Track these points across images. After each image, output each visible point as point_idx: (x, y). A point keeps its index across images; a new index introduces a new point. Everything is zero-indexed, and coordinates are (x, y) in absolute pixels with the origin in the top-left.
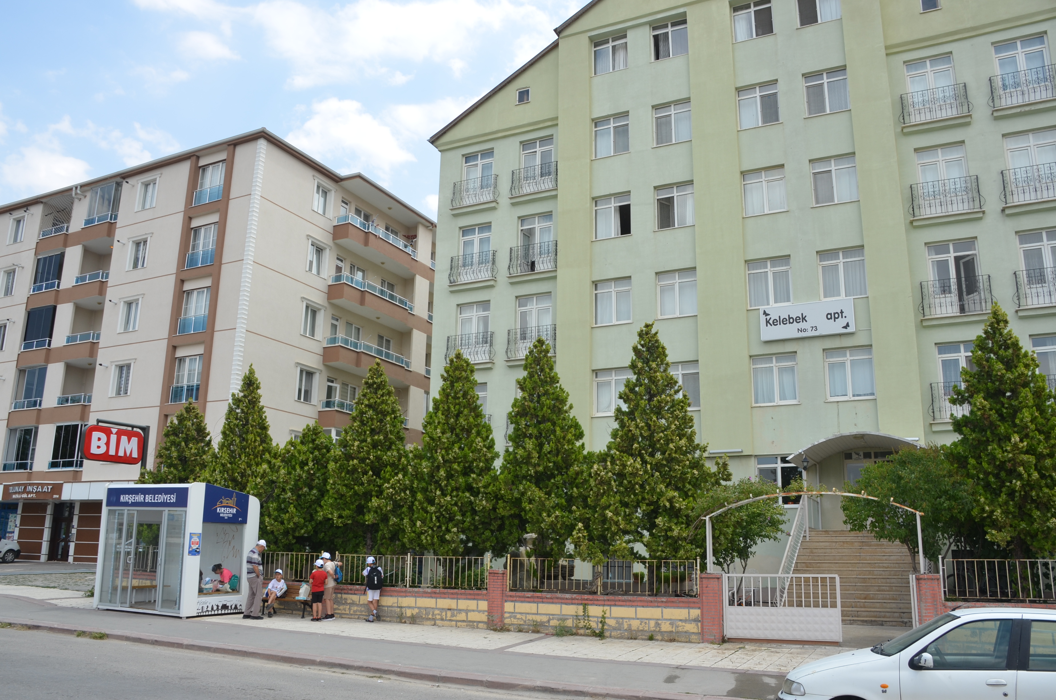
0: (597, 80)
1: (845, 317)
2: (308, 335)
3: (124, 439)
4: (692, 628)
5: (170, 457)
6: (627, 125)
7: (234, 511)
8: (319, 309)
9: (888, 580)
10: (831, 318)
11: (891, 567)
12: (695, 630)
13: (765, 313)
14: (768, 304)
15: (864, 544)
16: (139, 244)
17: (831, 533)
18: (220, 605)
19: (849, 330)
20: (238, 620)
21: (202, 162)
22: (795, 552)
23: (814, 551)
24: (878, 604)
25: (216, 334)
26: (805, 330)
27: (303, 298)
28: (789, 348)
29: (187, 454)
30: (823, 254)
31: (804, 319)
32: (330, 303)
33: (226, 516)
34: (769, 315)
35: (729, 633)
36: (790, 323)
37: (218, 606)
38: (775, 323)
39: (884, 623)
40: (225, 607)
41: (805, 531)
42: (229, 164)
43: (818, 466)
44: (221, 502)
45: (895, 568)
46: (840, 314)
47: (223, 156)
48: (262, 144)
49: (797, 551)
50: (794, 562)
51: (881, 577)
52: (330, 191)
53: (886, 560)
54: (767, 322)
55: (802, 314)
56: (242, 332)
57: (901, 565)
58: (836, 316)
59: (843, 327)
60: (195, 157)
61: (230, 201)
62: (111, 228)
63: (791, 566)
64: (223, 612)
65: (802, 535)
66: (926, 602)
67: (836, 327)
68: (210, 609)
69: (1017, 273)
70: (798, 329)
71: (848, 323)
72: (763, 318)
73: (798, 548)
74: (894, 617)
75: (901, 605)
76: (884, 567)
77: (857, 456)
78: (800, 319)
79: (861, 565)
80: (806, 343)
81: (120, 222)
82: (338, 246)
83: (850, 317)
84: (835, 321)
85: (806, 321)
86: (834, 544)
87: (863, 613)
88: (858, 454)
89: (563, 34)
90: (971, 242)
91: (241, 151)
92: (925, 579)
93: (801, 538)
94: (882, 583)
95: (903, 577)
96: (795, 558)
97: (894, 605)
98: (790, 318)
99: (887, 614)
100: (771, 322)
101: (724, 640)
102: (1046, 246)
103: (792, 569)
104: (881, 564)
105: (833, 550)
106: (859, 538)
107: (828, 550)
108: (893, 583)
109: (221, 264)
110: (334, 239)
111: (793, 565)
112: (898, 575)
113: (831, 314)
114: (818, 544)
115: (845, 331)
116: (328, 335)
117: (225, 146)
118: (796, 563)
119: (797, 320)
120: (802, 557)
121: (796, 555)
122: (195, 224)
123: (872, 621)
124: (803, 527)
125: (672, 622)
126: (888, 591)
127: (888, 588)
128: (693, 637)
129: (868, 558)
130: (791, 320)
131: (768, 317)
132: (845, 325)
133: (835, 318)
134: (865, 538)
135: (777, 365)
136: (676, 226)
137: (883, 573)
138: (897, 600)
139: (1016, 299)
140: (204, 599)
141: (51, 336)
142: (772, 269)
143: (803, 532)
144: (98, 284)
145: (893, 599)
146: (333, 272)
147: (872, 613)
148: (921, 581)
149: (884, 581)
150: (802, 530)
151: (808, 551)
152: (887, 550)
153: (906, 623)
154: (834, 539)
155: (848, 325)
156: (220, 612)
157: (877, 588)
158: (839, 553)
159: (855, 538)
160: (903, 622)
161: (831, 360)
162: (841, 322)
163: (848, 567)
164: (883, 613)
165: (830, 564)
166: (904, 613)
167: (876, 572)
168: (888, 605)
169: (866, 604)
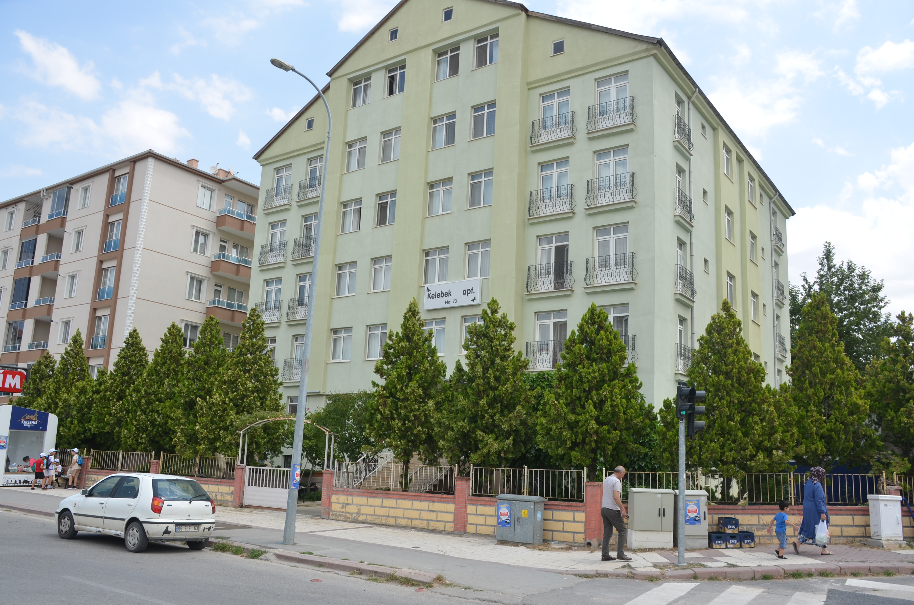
0: (353, 112)
1: (474, 292)
2: (193, 299)
3: (9, 377)
4: (229, 498)
5: (29, 388)
6: (365, 147)
7: (36, 423)
8: (204, 280)
10: (465, 293)
12: (230, 500)
14: (434, 282)
16: (79, 233)
18: (22, 480)
19: (476, 302)
20: (28, 490)
21: (117, 174)
25: (118, 300)
26: (450, 302)
27: (188, 273)
28: (441, 315)
29: (40, 387)
30: (469, 246)
31: (450, 294)
32: (213, 274)
33: (29, 426)
34: (430, 290)
35: (246, 502)
36: (442, 297)
37: (20, 481)
38: (433, 296)
40: (26, 481)
42: (132, 174)
44: (25, 417)
46: (471, 291)
47: (127, 170)
48: (151, 161)
52: (214, 190)
54: (429, 296)
55: (449, 291)
56: (133, 300)
58: (469, 292)
60: (111, 171)
61: (131, 204)
62: (63, 221)
64: (25, 484)
67: (467, 300)
68: (13, 482)
69: (589, 259)
70: (446, 301)
71: (475, 297)
72: (426, 293)
80: (451, 312)
81: (69, 217)
82: (221, 231)
83: (477, 294)
84: (467, 295)
85: (451, 296)
89: (336, 75)
90: (565, 235)
91: (139, 166)
98: (442, 293)
100: (431, 296)
101: (242, 506)
102: (612, 238)
109: (123, 250)
110: (217, 226)
113: (465, 291)
115: (473, 303)
116: (211, 298)
117: (128, 162)
119: (446, 295)
122: (111, 220)
125: (222, 494)
128: (230, 504)
130: (442, 295)
131: (429, 292)
132: (473, 299)
133: (467, 293)
135: (436, 327)
136: (387, 223)
139: (586, 279)
140: (9, 476)
141: (27, 299)
142: (439, 256)
144: (54, 262)
146: (217, 251)
155: (475, 299)
156: (22, 484)
161: (466, 324)
162: (471, 296)
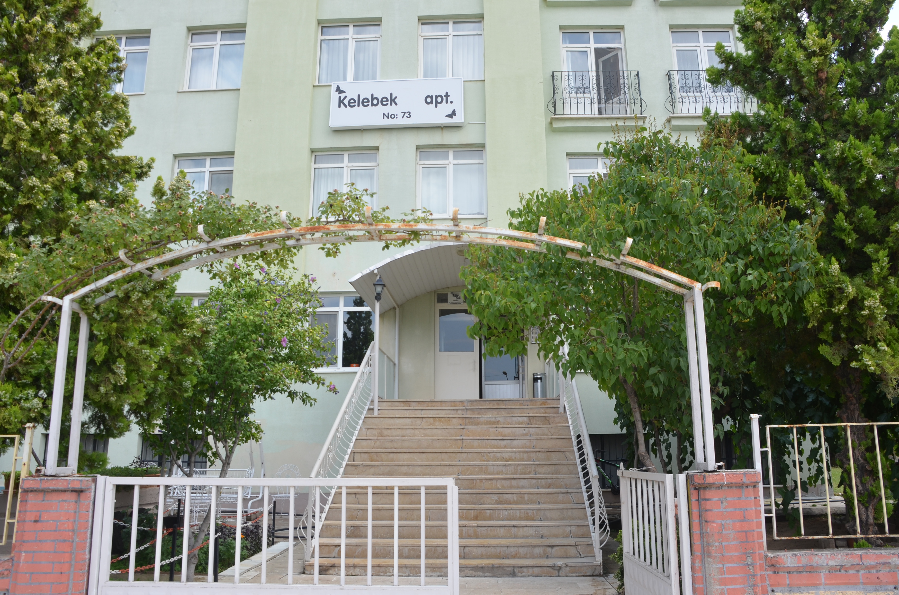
1: (451, 102)
9: (514, 483)
10: (431, 102)
11: (515, 459)
13: (339, 90)
14: (345, 79)
15: (467, 421)
17: (413, 404)
19: (455, 120)
22: (352, 434)
23: (386, 432)
24: (502, 530)
26: (393, 116)
28: (369, 140)
30: (424, 24)
31: (393, 101)
34: (344, 92)
36: (373, 105)
38: (352, 103)
39: (516, 570)
41: (372, 401)
43: (397, 310)
45: (523, 460)
46: (445, 98)
49: (356, 433)
50: (349, 451)
51: (501, 476)
53: (505, 447)
54: (341, 102)
55: (391, 94)
57: (532, 455)
58: (439, 99)
59: (447, 116)
63: (343, 459)
65: (367, 408)
66: (723, 559)
69: (671, 73)
70: (384, 114)
71: (454, 111)
72: (335, 96)
73: (359, 427)
74: (533, 557)
75: (545, 531)
76: (503, 459)
77: (455, 298)
78: (387, 100)
79: (464, 455)
80: (394, 136)
83: (458, 105)
84: (436, 106)
85: (396, 104)
86: (419, 421)
87: (475, 550)
88: (456, 296)
90: (616, 31)
92: (720, 487)
93: (365, 412)
94: (503, 487)
95: (538, 476)
96: (352, 445)
97: (531, 531)
98: (373, 98)
99: (522, 551)
100: (346, 102)
102: (702, 47)
103: (344, 463)
104: (498, 455)
105: (417, 432)
106: (460, 412)
107: (408, 432)
108: (523, 487)
111: (347, 457)
112: (529, 473)
113: (431, 97)
114: (391, 421)
115: (449, 121)
118: (353, 453)
119: (383, 102)
120: (364, 443)
121: (354, 438)
123: (493, 567)
124: (369, 395)
126: (516, 503)
127: (515, 497)
129: (476, 443)
130: (375, 102)
131: (342, 96)
132: (450, 113)
133: (437, 103)
134: (469, 412)
135: (350, 165)
137: (504, 469)
138: (533, 519)
139: (668, 105)
142: (355, 36)
143: (368, 403)
145: (528, 519)
147: (493, 549)
148: (708, 494)
149: (507, 483)
150: (367, 399)
151: (375, 432)
152: (506, 431)
153: (560, 568)
154: (419, 414)
155: (454, 113)
157: (496, 497)
158: (426, 435)
159: (453, 412)
160: (553, 567)
161: (427, 162)
162: (445, 108)
163: (443, 460)
164: (512, 549)
165: (411, 455)
166: (552, 547)
167: (491, 468)
168: (521, 532)
169: (479, 530)
